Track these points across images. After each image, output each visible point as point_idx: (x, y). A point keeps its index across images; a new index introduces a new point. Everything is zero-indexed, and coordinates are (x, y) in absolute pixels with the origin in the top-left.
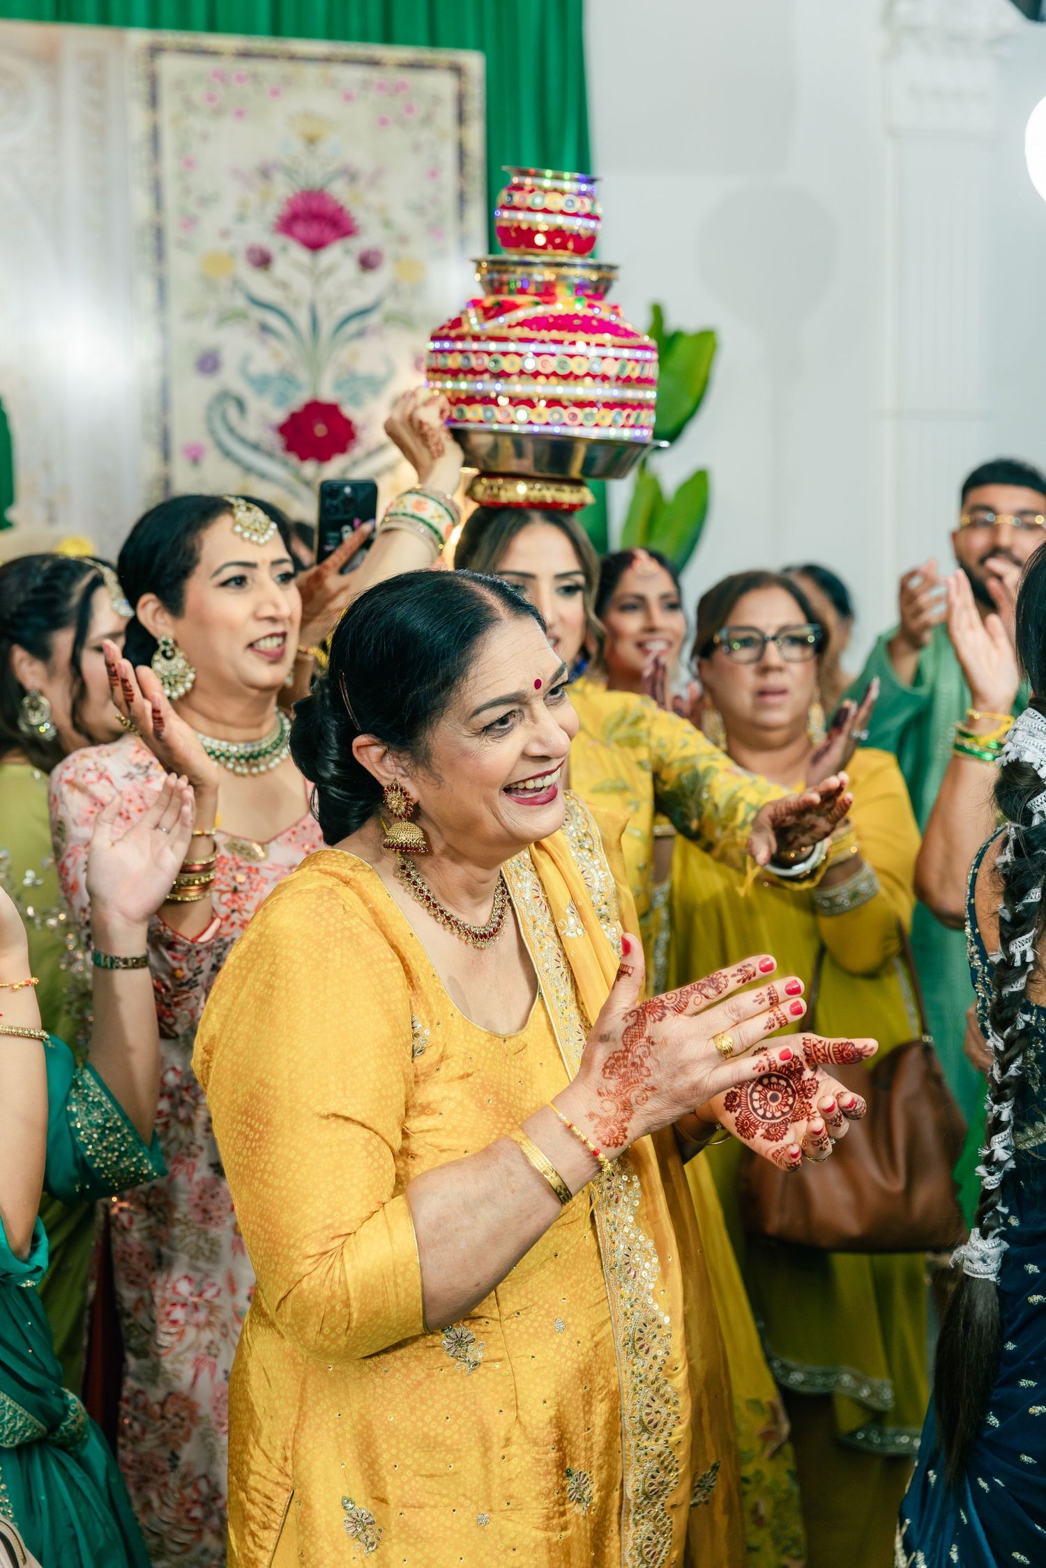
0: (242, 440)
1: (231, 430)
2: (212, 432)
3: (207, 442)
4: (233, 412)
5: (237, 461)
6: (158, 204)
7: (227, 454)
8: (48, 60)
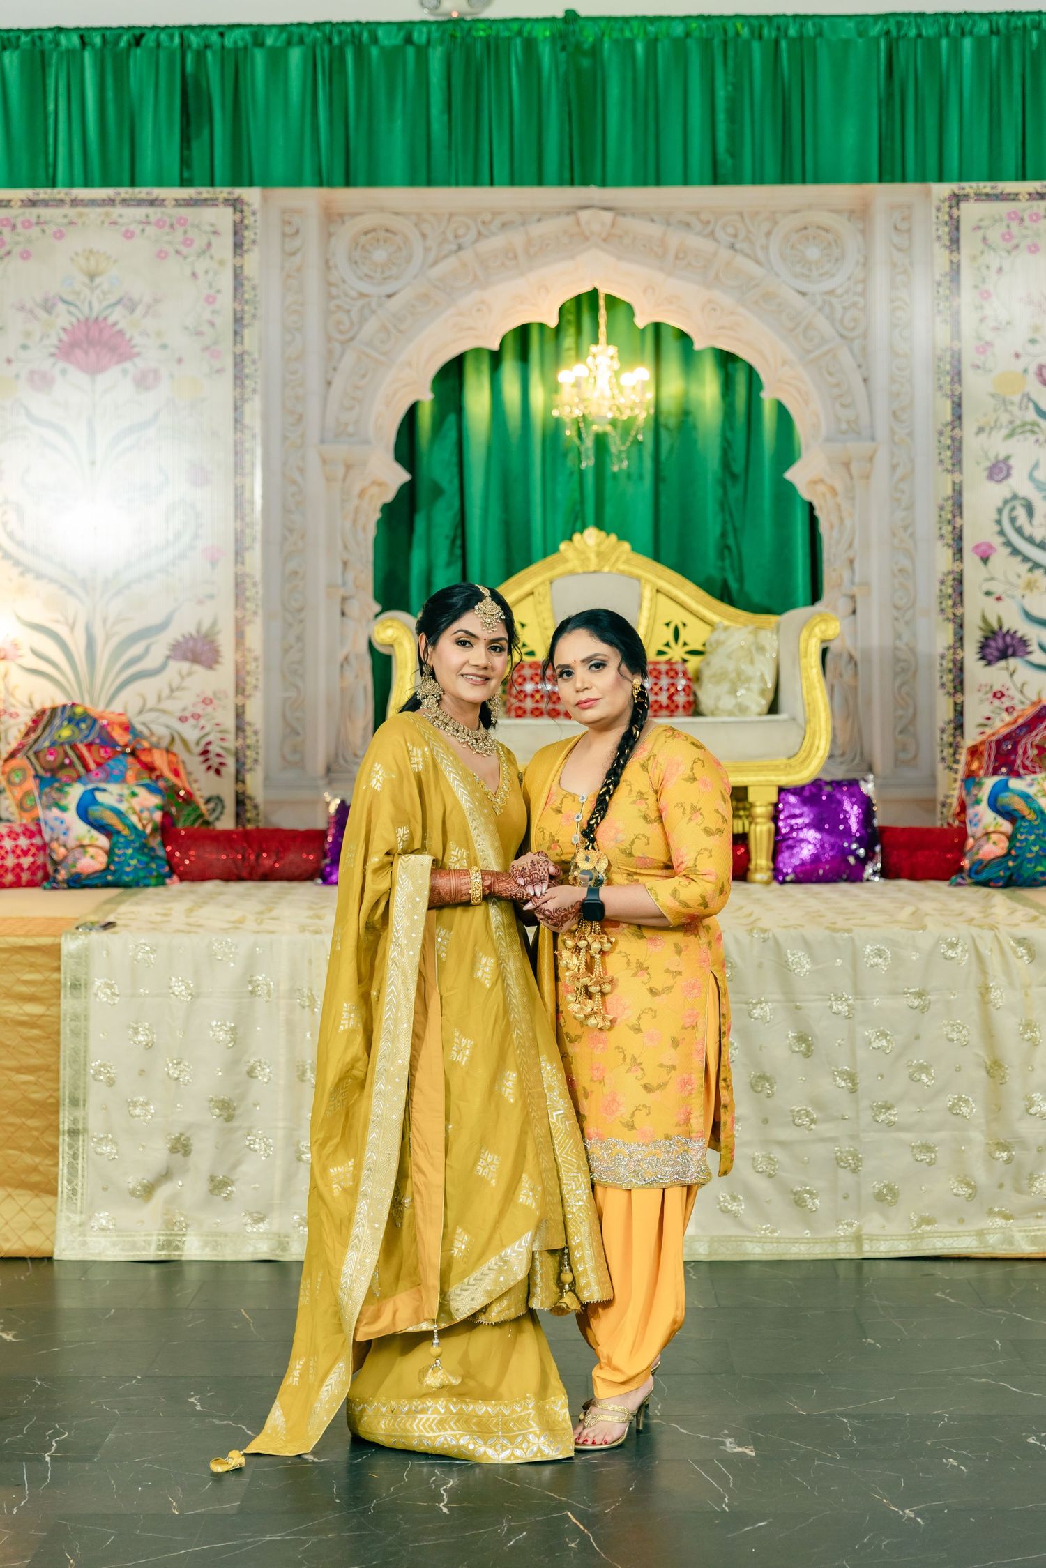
0: (1030, 540)
1: (1019, 531)
2: (1002, 533)
3: (997, 541)
4: (1021, 513)
5: (1026, 559)
6: (956, 334)
7: (1015, 552)
8: (861, 214)
